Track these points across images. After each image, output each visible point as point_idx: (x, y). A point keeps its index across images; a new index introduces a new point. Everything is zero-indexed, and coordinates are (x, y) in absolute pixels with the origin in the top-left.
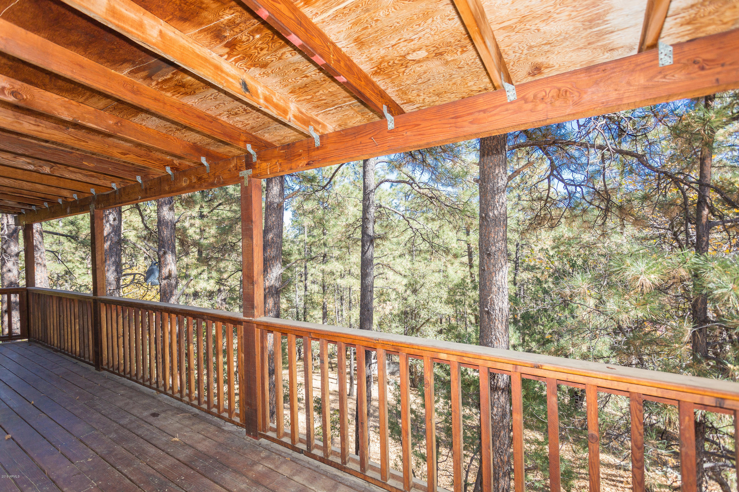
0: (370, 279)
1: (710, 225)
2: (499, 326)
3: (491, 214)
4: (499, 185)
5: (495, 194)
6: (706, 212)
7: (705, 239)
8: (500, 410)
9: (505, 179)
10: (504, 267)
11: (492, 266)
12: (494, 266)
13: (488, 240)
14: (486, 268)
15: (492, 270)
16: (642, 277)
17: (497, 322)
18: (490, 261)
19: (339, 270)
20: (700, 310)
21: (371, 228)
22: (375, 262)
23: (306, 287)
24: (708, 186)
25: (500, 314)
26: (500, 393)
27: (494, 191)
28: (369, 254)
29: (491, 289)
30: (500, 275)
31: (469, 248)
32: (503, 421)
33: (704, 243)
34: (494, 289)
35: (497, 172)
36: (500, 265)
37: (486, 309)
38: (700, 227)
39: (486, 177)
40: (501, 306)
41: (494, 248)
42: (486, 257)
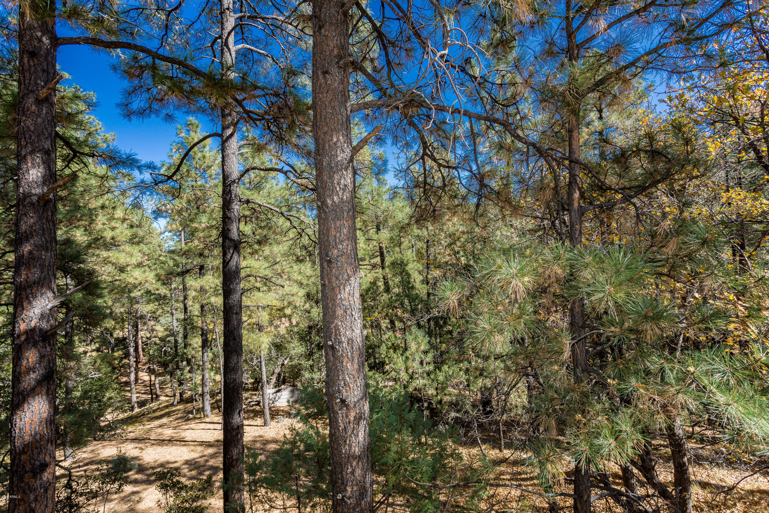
0: (235, 297)
1: (582, 212)
2: (349, 365)
3: (329, 202)
4: (339, 159)
5: (334, 173)
6: (577, 195)
7: (578, 227)
8: (355, 488)
9: (348, 151)
10: (352, 279)
11: (334, 279)
12: (337, 278)
13: (328, 240)
14: (327, 283)
15: (334, 285)
16: (514, 282)
17: (345, 360)
18: (331, 271)
19: (213, 286)
20: (578, 313)
21: (235, 230)
22: (243, 274)
23: (186, 309)
24: (577, 162)
25: (349, 349)
26: (354, 463)
27: (332, 168)
28: (233, 263)
29: (335, 312)
30: (347, 290)
31: (381, 248)
32: (360, 504)
33: (578, 232)
34: (339, 312)
35: (335, 140)
36: (345, 276)
37: (330, 343)
38: (573, 214)
39: (321, 147)
40: (350, 336)
41: (336, 251)
42: (325, 264)
